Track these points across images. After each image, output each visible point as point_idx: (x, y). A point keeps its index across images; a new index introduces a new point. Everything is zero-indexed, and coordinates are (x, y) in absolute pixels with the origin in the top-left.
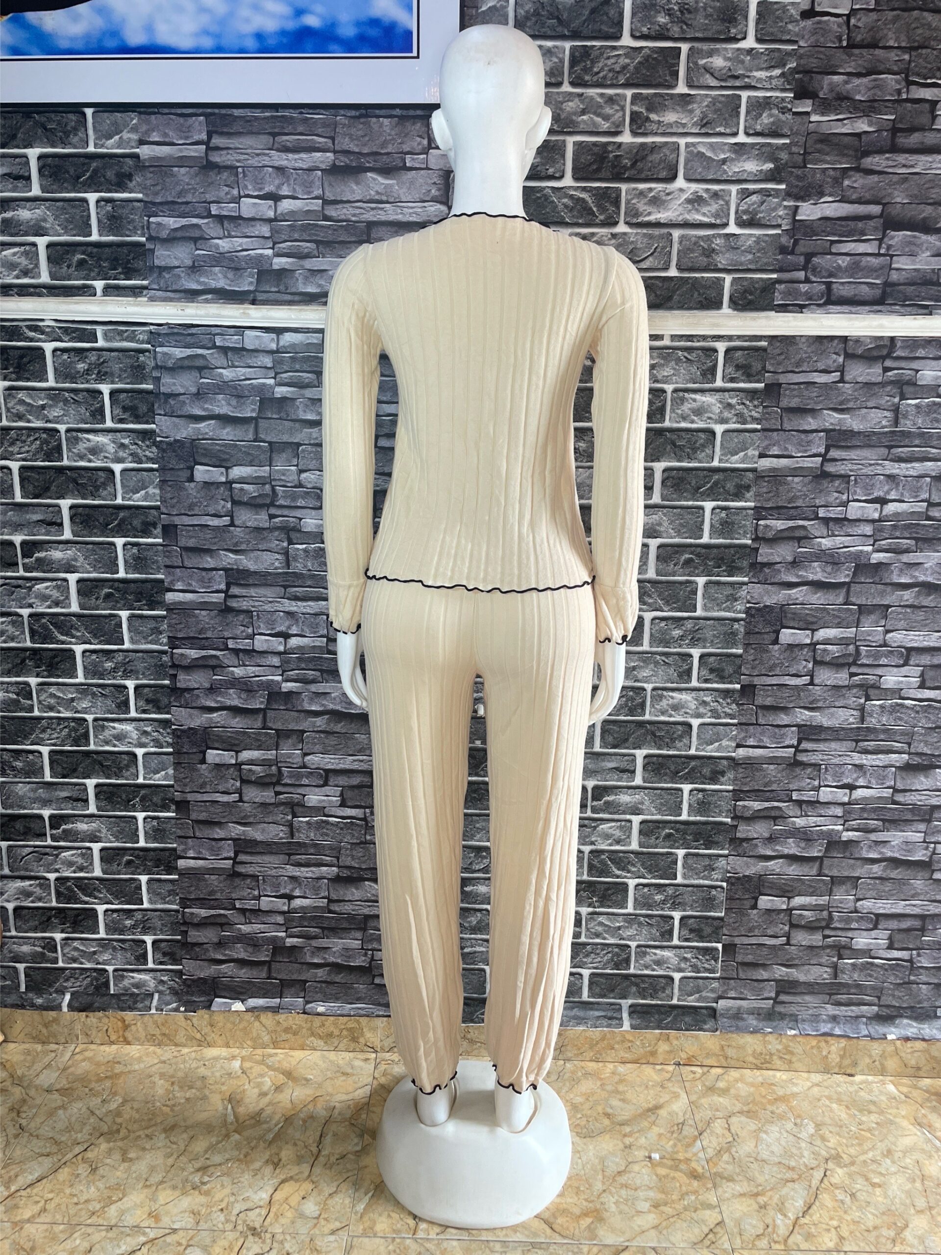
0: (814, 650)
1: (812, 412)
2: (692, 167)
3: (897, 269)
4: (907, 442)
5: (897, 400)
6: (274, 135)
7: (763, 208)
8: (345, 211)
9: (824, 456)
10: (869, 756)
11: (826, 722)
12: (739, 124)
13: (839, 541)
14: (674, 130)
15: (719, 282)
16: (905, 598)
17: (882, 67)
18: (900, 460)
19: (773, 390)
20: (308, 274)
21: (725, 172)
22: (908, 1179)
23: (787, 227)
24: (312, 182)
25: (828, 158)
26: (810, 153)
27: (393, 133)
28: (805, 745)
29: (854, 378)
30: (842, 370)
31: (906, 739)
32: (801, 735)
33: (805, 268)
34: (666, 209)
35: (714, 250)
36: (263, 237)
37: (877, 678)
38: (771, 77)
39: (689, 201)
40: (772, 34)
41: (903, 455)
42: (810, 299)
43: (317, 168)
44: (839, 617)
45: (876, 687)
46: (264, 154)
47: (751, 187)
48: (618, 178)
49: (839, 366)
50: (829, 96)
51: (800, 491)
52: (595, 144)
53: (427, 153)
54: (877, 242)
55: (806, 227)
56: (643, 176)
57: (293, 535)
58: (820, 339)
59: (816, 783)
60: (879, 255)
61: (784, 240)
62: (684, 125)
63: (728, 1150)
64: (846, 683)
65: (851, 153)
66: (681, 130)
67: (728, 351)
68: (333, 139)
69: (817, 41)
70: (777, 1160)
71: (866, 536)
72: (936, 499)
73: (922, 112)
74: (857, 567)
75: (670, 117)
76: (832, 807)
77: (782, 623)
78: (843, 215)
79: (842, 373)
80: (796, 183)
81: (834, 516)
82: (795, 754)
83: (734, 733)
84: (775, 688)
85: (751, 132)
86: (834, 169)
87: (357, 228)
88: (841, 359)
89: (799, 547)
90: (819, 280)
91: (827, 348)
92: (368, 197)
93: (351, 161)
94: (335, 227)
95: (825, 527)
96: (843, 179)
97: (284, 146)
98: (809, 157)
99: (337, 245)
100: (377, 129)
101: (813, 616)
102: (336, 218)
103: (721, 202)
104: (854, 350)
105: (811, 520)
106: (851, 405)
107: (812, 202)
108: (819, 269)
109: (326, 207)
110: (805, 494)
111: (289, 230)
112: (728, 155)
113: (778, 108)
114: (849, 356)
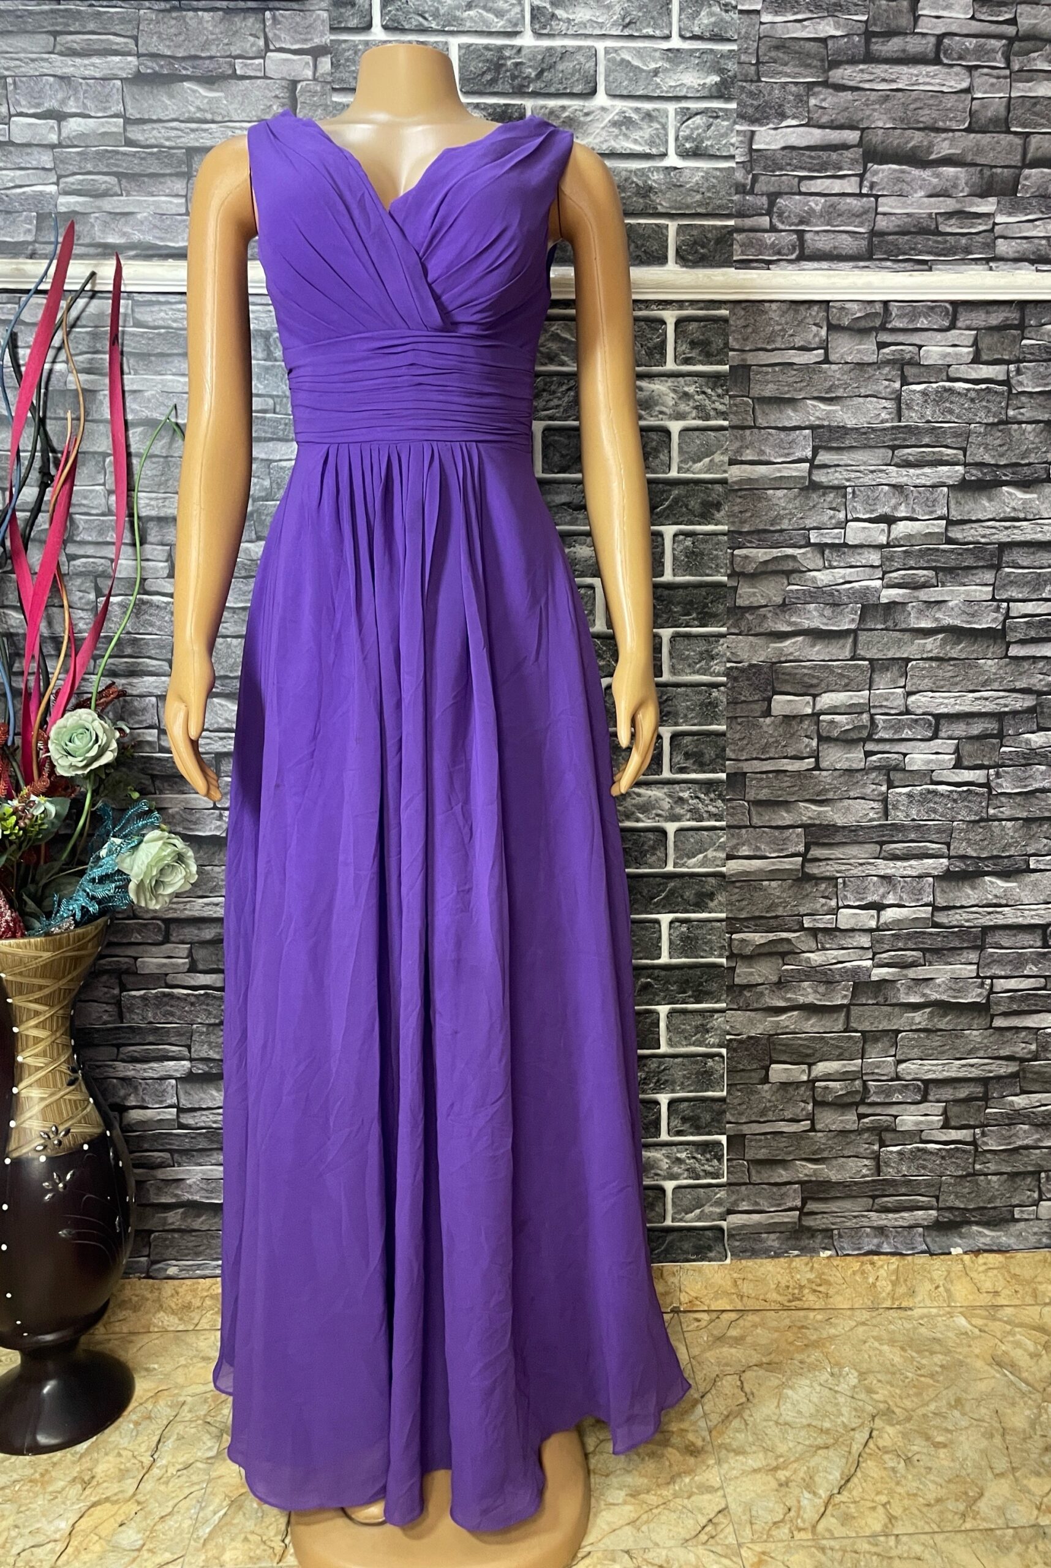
0: (818, 722)
1: (792, 401)
2: (615, 80)
3: (884, 214)
4: (913, 441)
5: (897, 385)
6: (55, 34)
7: (709, 133)
8: (155, 132)
9: (811, 461)
10: (899, 864)
11: (839, 820)
12: (671, 24)
13: (840, 574)
14: (587, 32)
15: (661, 230)
16: (929, 647)
18: (908, 464)
19: (742, 373)
20: (108, 219)
21: (658, 86)
22: (983, 1435)
23: (742, 159)
24: (109, 95)
25: (787, 69)
26: (763, 63)
27: (217, 30)
28: (814, 852)
29: (842, 356)
30: (825, 346)
31: (944, 837)
32: (809, 839)
33: (769, 213)
34: (586, 134)
35: (651, 188)
36: (44, 169)
37: (901, 757)
39: (615, 124)
41: (911, 458)
42: (779, 253)
43: (115, 78)
44: (848, 677)
45: (900, 769)
46: (43, 59)
47: (693, 105)
48: (520, 92)
49: (821, 341)
51: (784, 509)
52: (487, 48)
53: (264, 58)
54: (858, 179)
55: (766, 158)
56: (552, 90)
58: (794, 305)
59: (833, 903)
60: (861, 195)
61: (739, 176)
62: (601, 25)
63: (739, 1414)
64: (862, 765)
65: (815, 63)
66: (597, 31)
67: (679, 322)
68: (136, 39)
70: (805, 1422)
71: (872, 566)
72: (955, 515)
73: (900, 11)
74: (864, 608)
75: (582, 14)
76: (857, 938)
77: (773, 688)
78: (812, 143)
79: (826, 350)
80: (751, 101)
81: (829, 541)
82: (803, 865)
83: (722, 840)
84: (771, 775)
85: (688, 35)
86: (796, 84)
87: (172, 155)
88: (823, 332)
89: (789, 584)
90: (788, 228)
91: (805, 318)
92: (187, 115)
93: (162, 67)
94: (143, 155)
95: (819, 556)
96: (808, 96)
97: (68, 49)
98: (763, 68)
99: (146, 179)
100: (195, 25)
101: (814, 677)
102: (143, 143)
103: (656, 125)
104: (839, 319)
105: (800, 547)
106: (840, 392)
107: (771, 126)
108: (786, 214)
109: (129, 128)
110: (791, 514)
111: (78, 159)
112: (660, 64)
113: (719, 4)
114: (831, 328)
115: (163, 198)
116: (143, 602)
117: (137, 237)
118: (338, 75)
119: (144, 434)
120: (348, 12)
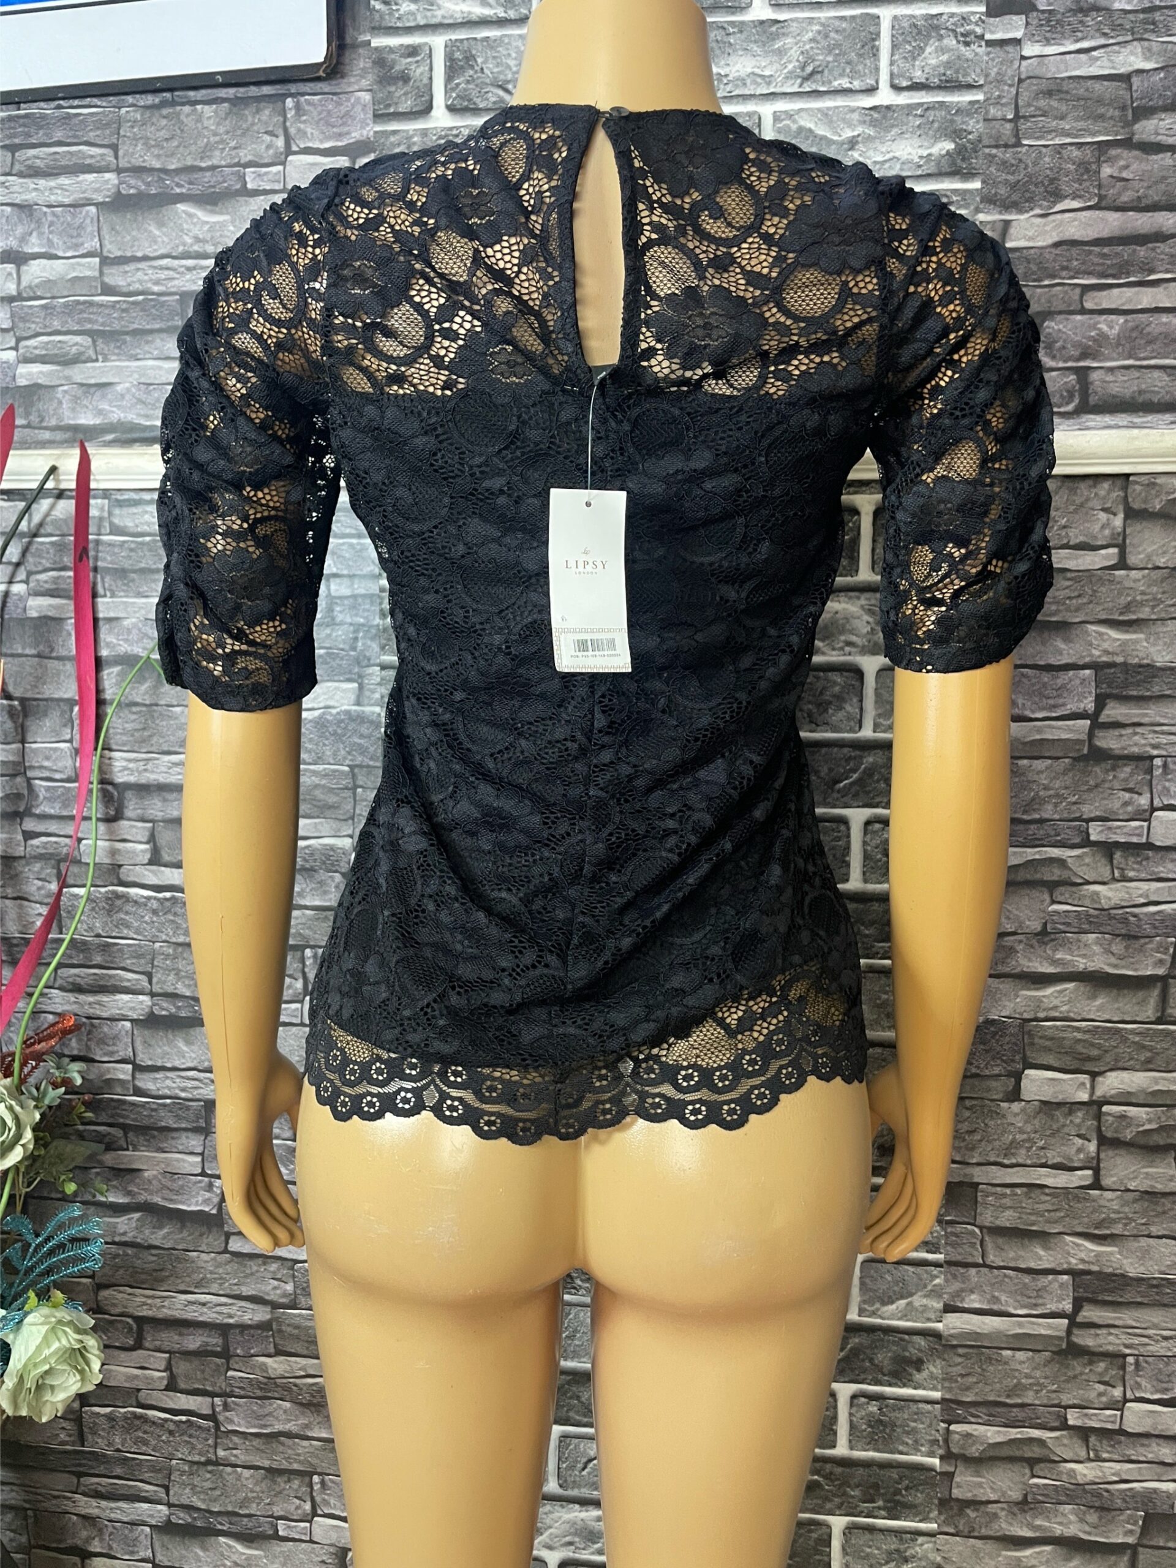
0: (1099, 1116)
1: (1064, 628)
6: (13, 149)
8: (140, 274)
9: (1094, 717)
11: (1133, 1268)
12: (877, 69)
13: (1140, 890)
14: (747, 92)
20: (80, 393)
24: (81, 227)
25: (1066, 125)
26: (1026, 118)
27: (222, 130)
28: (1089, 1313)
29: (1149, 557)
30: (1120, 542)
32: (1081, 1293)
43: (89, 203)
44: (1147, 1049)
49: (1113, 536)
50: (1059, 6)
51: (1046, 788)
53: (283, 163)
55: (1027, 259)
57: (68, 870)
59: (1117, 1393)
62: (768, 80)
64: (1172, 1186)
65: (1112, 111)
66: (763, 88)
68: (115, 148)
75: (742, 65)
76: (1154, 1447)
77: (1024, 1059)
78: (1105, 234)
79: (1122, 548)
80: (1005, 177)
81: (1123, 839)
82: (1069, 1332)
83: (937, 1281)
84: (1019, 1191)
85: (905, 84)
86: (1080, 146)
87: (163, 304)
88: (1119, 521)
89: (1053, 902)
90: (1061, 365)
91: (1088, 500)
92: (181, 249)
93: (148, 184)
94: (124, 306)
95: (1104, 861)
96: (1100, 163)
97: (29, 167)
98: (1026, 125)
99: (128, 338)
100: (192, 124)
101: (1093, 1045)
102: (125, 290)
104: (1145, 501)
105: (1073, 847)
106: (1145, 613)
107: (1038, 211)
108: (1058, 345)
109: (106, 270)
110: (1057, 795)
111: (42, 314)
112: (859, 130)
113: (954, 31)
114: (1132, 514)
115: (151, 363)
116: (118, 896)
117: (117, 415)
119: (122, 675)
120: (398, 91)
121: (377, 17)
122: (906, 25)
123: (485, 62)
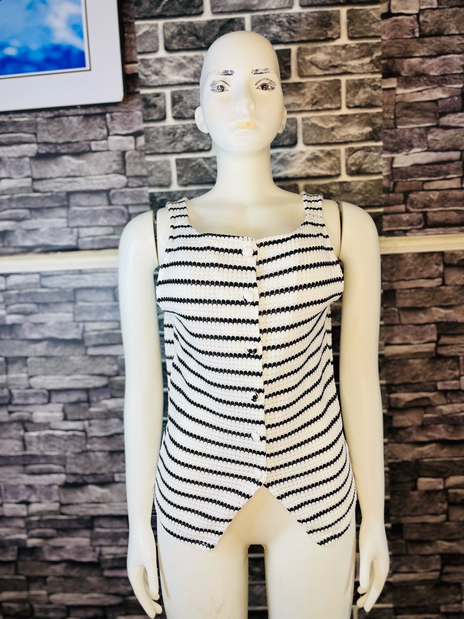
0: (447, 494)
1: (423, 309)
2: (309, 136)
7: (366, 160)
8: (49, 185)
9: (437, 342)
11: (462, 551)
12: (340, 101)
13: (457, 407)
17: (448, 50)
19: (390, 295)
20: (25, 233)
21: (334, 137)
23: (387, 174)
24: (22, 167)
25: (414, 120)
26: (399, 118)
28: (448, 569)
29: (454, 282)
30: (442, 276)
32: (444, 562)
33: (405, 202)
34: (292, 167)
38: (362, 65)
39: (309, 160)
40: (360, 33)
42: (411, 225)
43: (26, 157)
47: (356, 146)
49: (440, 274)
50: (410, 74)
51: (421, 370)
53: (107, 140)
54: (459, 180)
55: (402, 172)
57: (28, 425)
58: (422, 255)
59: (459, 598)
60: (462, 188)
61: (385, 183)
62: (299, 105)
65: (431, 114)
66: (297, 109)
68: (35, 134)
69: (396, 34)
77: (418, 474)
78: (431, 161)
79: (443, 278)
80: (390, 140)
81: (449, 388)
82: (440, 577)
84: (419, 525)
85: (352, 105)
86: (419, 128)
87: (59, 196)
88: (441, 268)
89: (426, 413)
90: (416, 210)
91: (430, 262)
92: (66, 174)
93: (51, 149)
94: (43, 197)
95: (443, 397)
96: (427, 134)
98: (398, 121)
99: (45, 210)
100: (68, 124)
101: (444, 467)
102: (43, 191)
103: (334, 159)
104: (451, 261)
105: (431, 392)
106: (453, 302)
107: (404, 153)
108: (415, 203)
109: (35, 183)
110: (425, 373)
112: (335, 124)
113: (370, 86)
114: (447, 266)
115: (55, 220)
116: (49, 435)
117: (42, 241)
118: (148, 146)
120: (152, 111)
121: (142, 82)
122: (351, 83)
123: (187, 99)
